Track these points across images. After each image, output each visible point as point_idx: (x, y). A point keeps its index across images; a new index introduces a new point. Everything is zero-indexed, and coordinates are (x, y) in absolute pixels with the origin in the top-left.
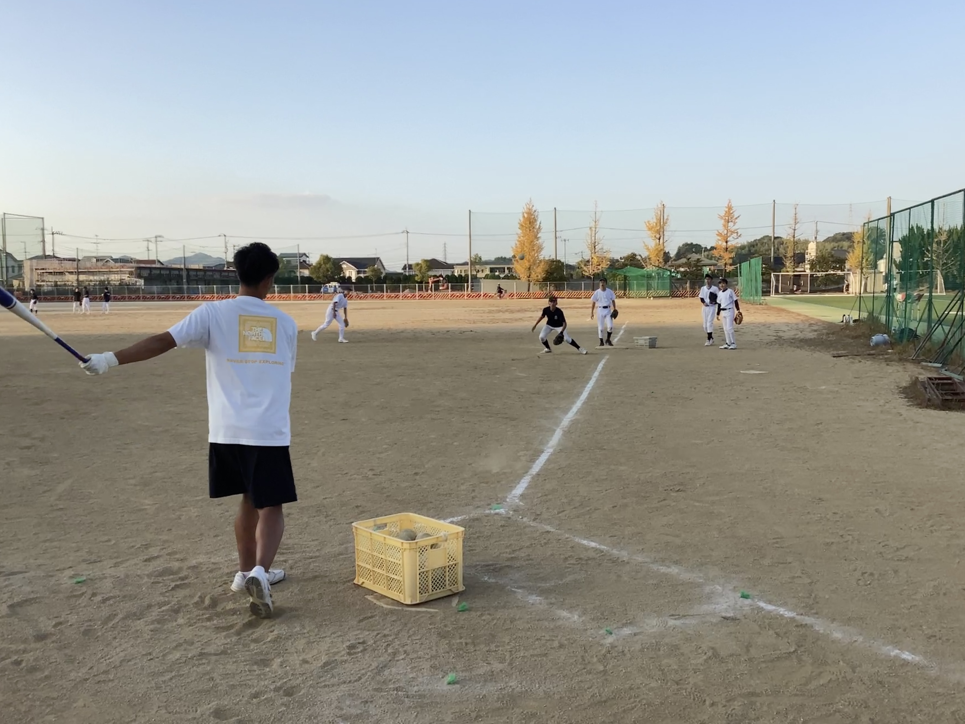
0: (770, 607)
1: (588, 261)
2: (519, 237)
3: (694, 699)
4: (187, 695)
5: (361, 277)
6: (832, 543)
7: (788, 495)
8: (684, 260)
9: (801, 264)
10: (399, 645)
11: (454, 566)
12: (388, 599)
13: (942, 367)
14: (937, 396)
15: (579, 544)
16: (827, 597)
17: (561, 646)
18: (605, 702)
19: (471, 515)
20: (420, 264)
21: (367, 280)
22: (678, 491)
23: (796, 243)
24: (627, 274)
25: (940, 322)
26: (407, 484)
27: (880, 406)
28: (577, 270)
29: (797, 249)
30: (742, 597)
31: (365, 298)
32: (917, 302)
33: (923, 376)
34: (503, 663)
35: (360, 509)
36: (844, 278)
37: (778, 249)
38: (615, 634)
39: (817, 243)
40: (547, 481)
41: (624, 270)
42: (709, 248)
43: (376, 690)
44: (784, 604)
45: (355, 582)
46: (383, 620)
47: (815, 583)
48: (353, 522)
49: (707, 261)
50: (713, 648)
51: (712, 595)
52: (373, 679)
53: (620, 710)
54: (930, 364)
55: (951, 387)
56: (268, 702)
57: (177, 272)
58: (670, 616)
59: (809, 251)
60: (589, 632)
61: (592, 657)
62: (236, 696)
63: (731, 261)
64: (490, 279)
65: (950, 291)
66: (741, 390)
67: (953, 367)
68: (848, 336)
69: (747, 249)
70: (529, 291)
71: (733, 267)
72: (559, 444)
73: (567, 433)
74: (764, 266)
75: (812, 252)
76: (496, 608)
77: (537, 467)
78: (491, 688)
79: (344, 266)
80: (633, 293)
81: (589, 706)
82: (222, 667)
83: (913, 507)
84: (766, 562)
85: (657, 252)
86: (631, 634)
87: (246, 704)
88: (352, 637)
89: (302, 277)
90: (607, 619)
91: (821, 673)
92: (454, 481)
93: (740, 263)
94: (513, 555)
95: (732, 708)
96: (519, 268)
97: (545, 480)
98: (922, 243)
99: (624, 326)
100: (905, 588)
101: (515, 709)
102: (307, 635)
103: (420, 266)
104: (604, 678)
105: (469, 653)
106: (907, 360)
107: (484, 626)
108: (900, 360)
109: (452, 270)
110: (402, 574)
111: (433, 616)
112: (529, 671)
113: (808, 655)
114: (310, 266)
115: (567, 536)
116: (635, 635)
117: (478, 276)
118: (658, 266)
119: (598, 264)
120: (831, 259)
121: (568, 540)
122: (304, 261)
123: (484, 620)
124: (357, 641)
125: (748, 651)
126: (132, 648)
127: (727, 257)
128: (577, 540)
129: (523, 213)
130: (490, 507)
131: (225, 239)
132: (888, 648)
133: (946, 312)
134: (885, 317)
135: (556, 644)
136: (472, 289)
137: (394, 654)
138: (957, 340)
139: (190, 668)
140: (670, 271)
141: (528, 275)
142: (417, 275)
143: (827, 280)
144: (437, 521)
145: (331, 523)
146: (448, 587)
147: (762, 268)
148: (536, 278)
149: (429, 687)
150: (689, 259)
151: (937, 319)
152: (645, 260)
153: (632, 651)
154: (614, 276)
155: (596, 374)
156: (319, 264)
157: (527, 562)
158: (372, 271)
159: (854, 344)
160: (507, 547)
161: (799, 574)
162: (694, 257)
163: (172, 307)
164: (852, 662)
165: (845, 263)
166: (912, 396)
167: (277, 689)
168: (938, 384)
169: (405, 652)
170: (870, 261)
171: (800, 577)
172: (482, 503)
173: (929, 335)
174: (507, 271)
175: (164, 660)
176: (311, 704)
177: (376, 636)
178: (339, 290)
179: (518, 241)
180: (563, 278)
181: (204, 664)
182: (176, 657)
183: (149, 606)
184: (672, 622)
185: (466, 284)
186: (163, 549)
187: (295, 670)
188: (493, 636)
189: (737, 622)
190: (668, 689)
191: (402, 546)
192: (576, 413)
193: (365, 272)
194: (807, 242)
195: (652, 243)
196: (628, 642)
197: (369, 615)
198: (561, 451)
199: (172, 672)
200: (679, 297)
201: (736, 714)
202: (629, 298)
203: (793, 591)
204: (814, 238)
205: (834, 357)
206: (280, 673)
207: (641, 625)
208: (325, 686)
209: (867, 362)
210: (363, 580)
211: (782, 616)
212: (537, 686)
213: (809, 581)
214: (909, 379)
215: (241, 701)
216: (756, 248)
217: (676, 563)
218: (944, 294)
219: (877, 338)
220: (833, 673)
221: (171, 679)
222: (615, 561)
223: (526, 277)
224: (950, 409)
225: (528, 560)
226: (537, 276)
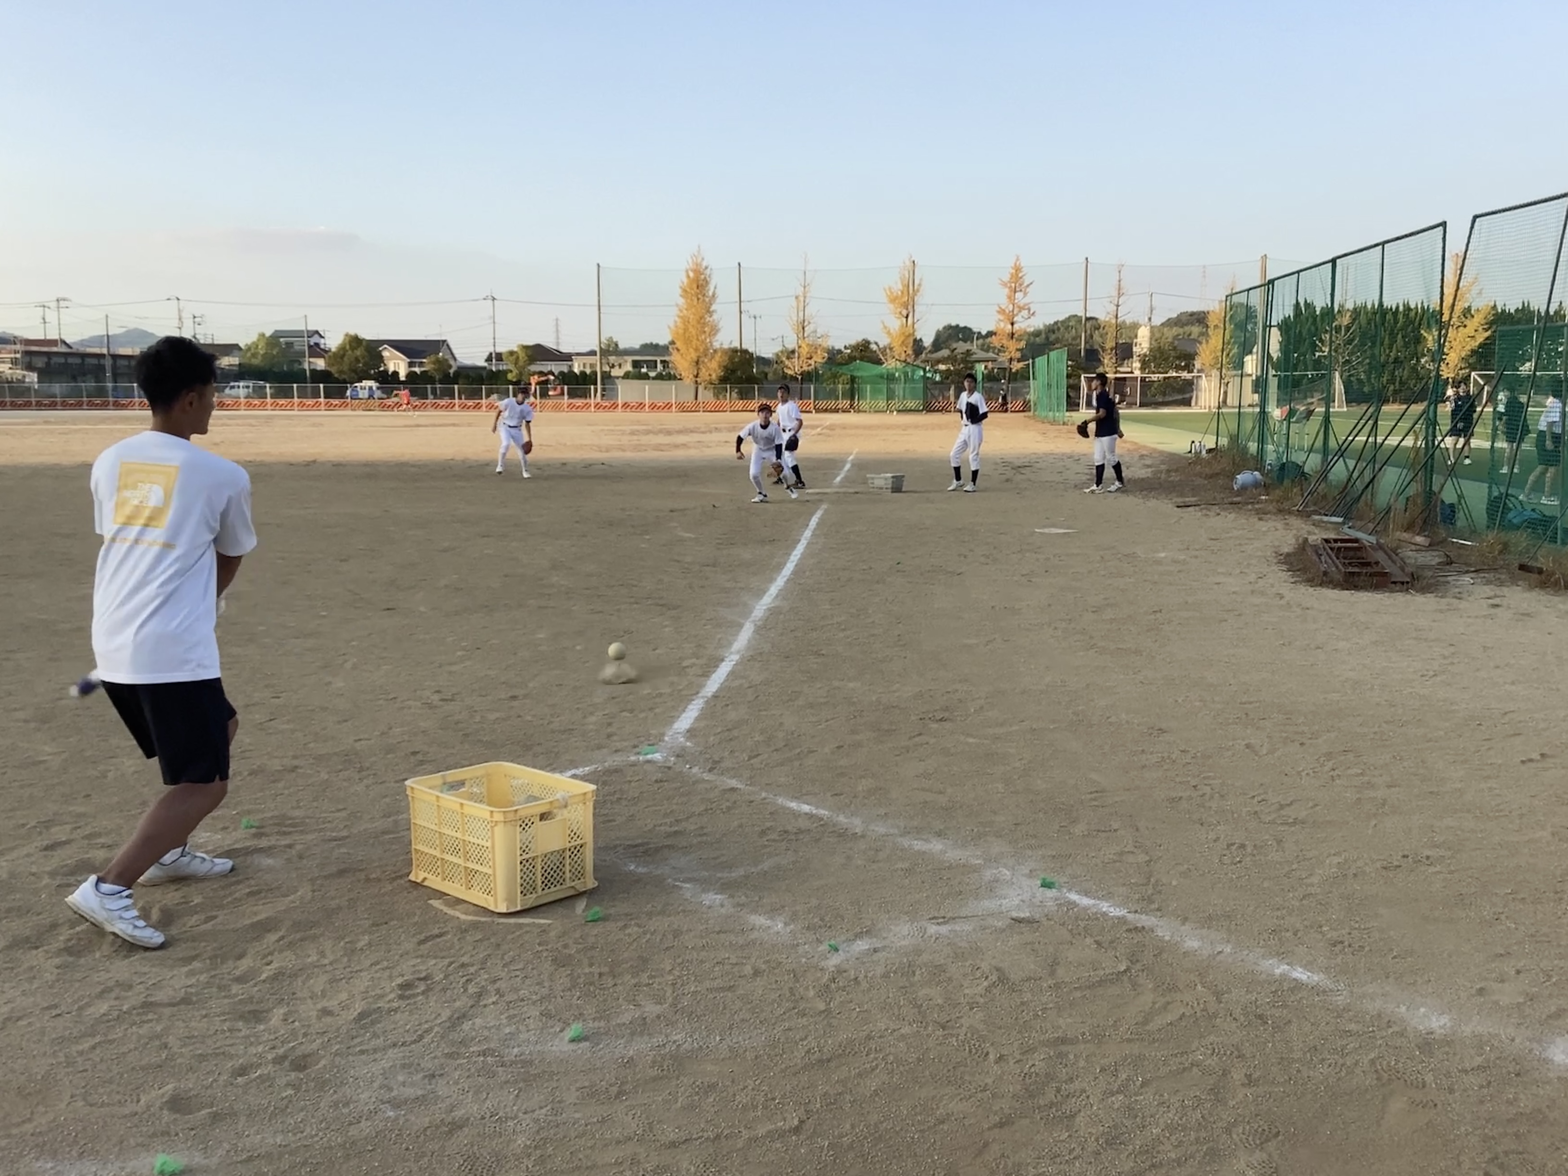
0: (1085, 901)
1: (793, 352)
2: (681, 311)
3: (970, 1051)
4: (122, 1075)
5: (415, 373)
6: (1181, 798)
7: (1111, 724)
8: (945, 353)
9: (1126, 362)
10: (486, 980)
11: (578, 847)
12: (465, 905)
13: (1343, 523)
14: (1337, 567)
15: (784, 808)
16: (1174, 883)
17: (757, 973)
18: (829, 1061)
19: (606, 764)
20: (516, 352)
21: (426, 378)
22: (941, 720)
23: (1119, 327)
24: (856, 374)
25: (1342, 452)
26: (497, 715)
27: (1250, 583)
28: (775, 366)
29: (1121, 336)
30: (1042, 886)
31: (424, 407)
32: (1304, 421)
33: (1316, 537)
34: (661, 1004)
35: (420, 757)
36: (1193, 384)
37: (1092, 336)
38: (844, 951)
39: (1152, 327)
40: (730, 707)
41: (851, 366)
42: (984, 333)
43: (450, 1056)
44: (1108, 896)
45: (412, 877)
46: (459, 940)
47: (1155, 862)
48: (406, 779)
49: (982, 355)
50: (998, 969)
51: (996, 884)
52: (442, 1037)
53: (853, 1073)
54: (1326, 519)
55: (1359, 554)
56: (263, 1082)
57: (94, 361)
58: (930, 919)
59: (1139, 340)
60: (801, 950)
61: (807, 989)
62: (208, 1073)
63: (1018, 355)
64: (632, 379)
65: (1354, 404)
66: (1038, 560)
67: (1359, 524)
68: (1200, 475)
69: (1043, 336)
70: (696, 398)
71: (1021, 365)
72: (748, 648)
73: (762, 629)
74: (1070, 363)
75: (1143, 343)
76: (650, 915)
77: (714, 683)
78: (641, 1046)
79: (386, 354)
80: (864, 404)
81: (802, 1068)
82: (181, 1024)
83: (1304, 740)
84: (1079, 829)
85: (902, 338)
86: (869, 949)
87: (225, 1086)
88: (407, 969)
89: (314, 372)
90: (830, 927)
91: (1168, 1003)
92: (578, 709)
93: (1033, 359)
94: (676, 828)
95: (1030, 1063)
96: (681, 363)
97: (727, 705)
98: (1313, 328)
99: (851, 458)
100: (1294, 867)
101: (681, 1078)
102: (328, 968)
103: (514, 357)
104: (825, 1022)
105: (604, 989)
106: (1290, 513)
107: (631, 944)
108: (1280, 511)
109: (570, 363)
110: (491, 863)
111: (544, 931)
112: (705, 1015)
113: (1147, 975)
114: (326, 352)
115: (764, 795)
116: (875, 951)
117: (612, 374)
118: (905, 361)
119: (809, 356)
120: (1173, 353)
121: (767, 801)
122: (317, 345)
123: (629, 935)
124: (416, 976)
125: (1052, 973)
126: (23, 998)
127: (1013, 348)
128: (780, 800)
129: (687, 271)
130: (637, 750)
131: (179, 304)
132: (1271, 962)
133: (1350, 438)
134: (1256, 444)
135: (748, 970)
136: (603, 395)
137: (480, 995)
138: (1367, 480)
139: (126, 1029)
140: (924, 370)
141: (695, 373)
142: (511, 371)
143: (1167, 387)
144: (549, 774)
145: (369, 781)
146: (569, 884)
147: (1068, 366)
148: (708, 378)
149: (538, 1047)
150: (953, 351)
151: (1338, 448)
152: (884, 351)
153: (871, 978)
154: (835, 377)
155: (808, 533)
156: (342, 349)
157: (699, 839)
158: (434, 363)
159: (1209, 487)
160: (666, 815)
161: (1130, 848)
162: (961, 347)
163: (87, 421)
164: (1216, 986)
165: (1194, 359)
166: (1298, 568)
167: (279, 1060)
168: (1339, 549)
169: (498, 991)
170: (1233, 356)
171: (1132, 852)
172: (626, 744)
173: (1324, 474)
174: (660, 367)
175: (79, 1016)
176: (338, 1083)
177: (449, 966)
178: (378, 394)
179: (679, 317)
180: (752, 380)
181: (151, 1021)
182: (102, 1011)
183: (54, 926)
184: (932, 929)
185: (592, 387)
186: (76, 828)
187: (309, 1026)
188: (645, 961)
189: (1035, 925)
190: (929, 1036)
191: (492, 816)
192: (777, 596)
193: (421, 364)
194: (1135, 326)
195: (895, 324)
196: (864, 963)
197: (436, 931)
198: (752, 658)
199: (94, 1036)
200: (938, 411)
201: (1037, 1074)
202: (859, 411)
203: (1121, 874)
204: (1147, 319)
205: (1178, 507)
206: (282, 1032)
207: (885, 935)
208: (362, 1052)
209: (1229, 516)
210: (426, 875)
211: (1105, 914)
212: (718, 1038)
213: (1148, 858)
214: (1293, 541)
215: (215, 1080)
216: (1058, 335)
217: (939, 834)
218: (1345, 409)
219: (1244, 478)
220: (1188, 1004)
221: (94, 1048)
222: (843, 835)
223: (691, 376)
224: (1356, 587)
225: (700, 835)
226: (710, 375)
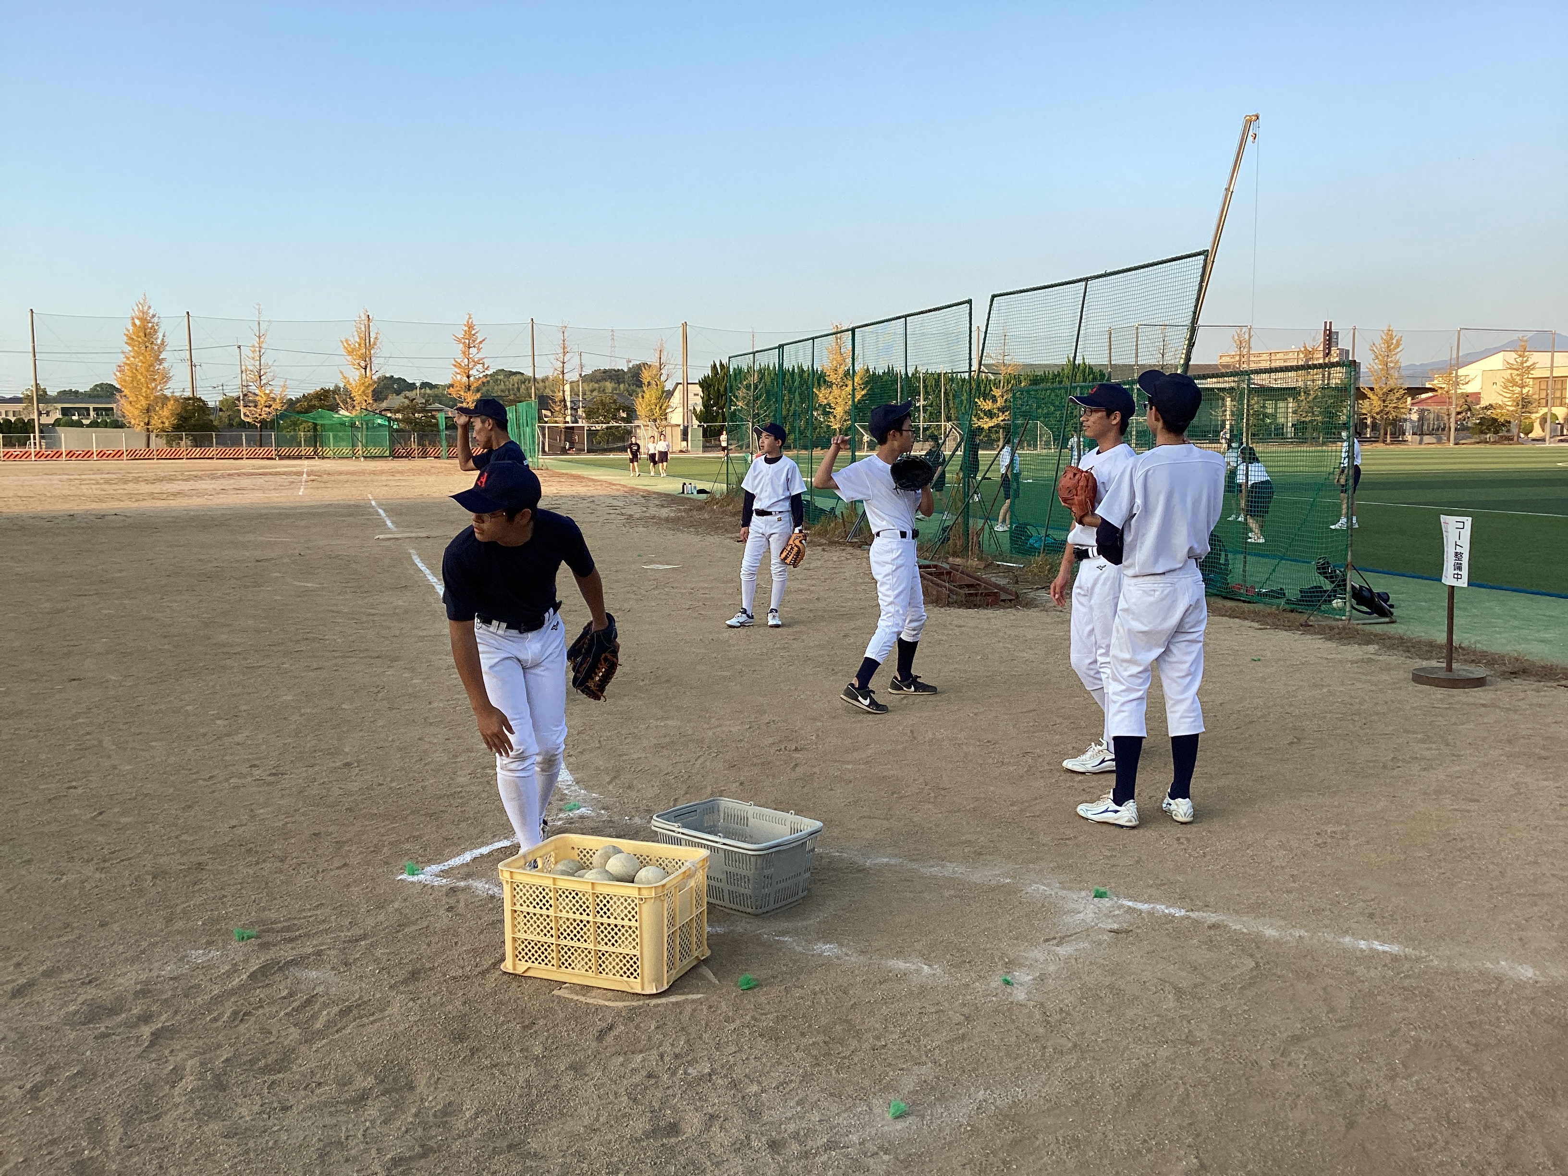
2: (128, 358)
24: (319, 422)
41: (312, 415)
42: (442, 385)
70: (148, 446)
80: (328, 451)
96: (129, 410)
119: (267, 405)
129: (133, 319)
136: (43, 444)
141: (146, 421)
148: (161, 426)
150: (412, 401)
154: (296, 424)
165: (633, 411)
179: (126, 364)
180: (208, 427)
185: (30, 435)
195: (353, 374)
200: (402, 457)
202: (324, 458)
223: (142, 424)
226: (163, 423)
